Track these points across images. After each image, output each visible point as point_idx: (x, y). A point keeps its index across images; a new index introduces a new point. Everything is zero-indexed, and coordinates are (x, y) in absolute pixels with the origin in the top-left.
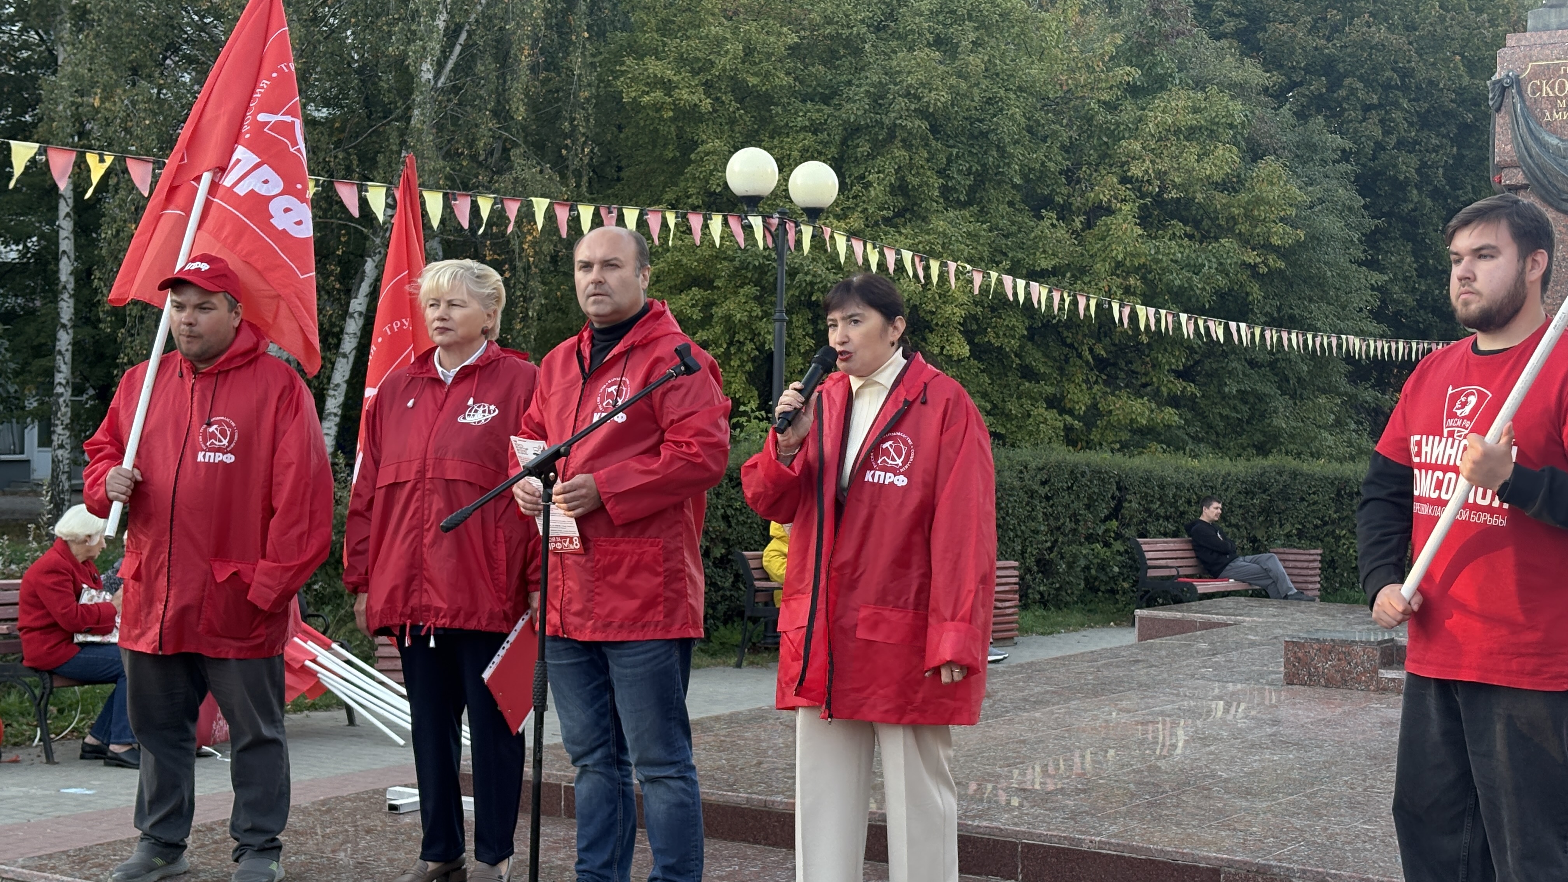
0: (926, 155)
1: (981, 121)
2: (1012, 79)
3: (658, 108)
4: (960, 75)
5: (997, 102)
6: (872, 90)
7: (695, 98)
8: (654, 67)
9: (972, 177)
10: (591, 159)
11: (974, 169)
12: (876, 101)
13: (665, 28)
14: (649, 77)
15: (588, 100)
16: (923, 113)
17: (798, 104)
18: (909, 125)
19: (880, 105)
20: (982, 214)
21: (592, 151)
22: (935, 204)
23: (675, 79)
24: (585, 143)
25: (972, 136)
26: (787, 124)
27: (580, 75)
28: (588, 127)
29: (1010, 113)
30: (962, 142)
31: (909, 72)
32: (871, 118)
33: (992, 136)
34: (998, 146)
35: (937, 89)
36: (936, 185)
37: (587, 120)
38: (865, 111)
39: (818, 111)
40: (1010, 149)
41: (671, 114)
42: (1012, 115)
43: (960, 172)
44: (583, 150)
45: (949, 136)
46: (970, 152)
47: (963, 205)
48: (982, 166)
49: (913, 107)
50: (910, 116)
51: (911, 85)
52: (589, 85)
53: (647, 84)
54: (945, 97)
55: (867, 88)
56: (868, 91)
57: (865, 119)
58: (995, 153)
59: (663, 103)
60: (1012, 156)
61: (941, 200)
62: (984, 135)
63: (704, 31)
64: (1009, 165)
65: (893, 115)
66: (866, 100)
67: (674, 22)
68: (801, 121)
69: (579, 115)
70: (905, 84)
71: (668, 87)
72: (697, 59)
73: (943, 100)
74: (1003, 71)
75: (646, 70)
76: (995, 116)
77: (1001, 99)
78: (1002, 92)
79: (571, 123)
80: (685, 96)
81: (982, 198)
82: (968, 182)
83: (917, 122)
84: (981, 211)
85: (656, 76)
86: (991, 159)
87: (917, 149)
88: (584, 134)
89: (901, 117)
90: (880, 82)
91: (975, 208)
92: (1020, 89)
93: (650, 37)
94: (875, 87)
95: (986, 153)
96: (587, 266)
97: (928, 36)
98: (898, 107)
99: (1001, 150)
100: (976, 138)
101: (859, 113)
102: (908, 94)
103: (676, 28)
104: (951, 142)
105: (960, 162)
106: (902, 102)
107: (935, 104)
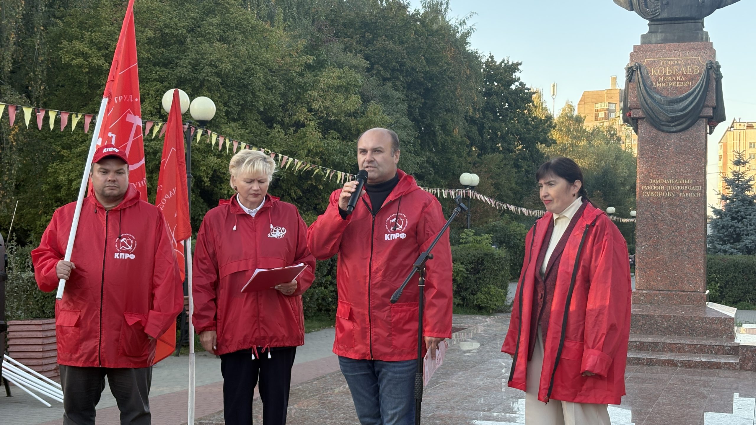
0: (219, 95)
1: (243, 79)
2: (257, 60)
3: (80, 67)
4: (236, 56)
5: (251, 70)
6: (192, 61)
7: (101, 62)
8: (79, 46)
9: (240, 107)
10: (44, 92)
11: (241, 103)
12: (193, 67)
13: (82, 26)
14: (75, 51)
15: (43, 62)
16: (218, 74)
17: (152, 67)
18: (212, 80)
19: (196, 70)
20: (244, 125)
21: (45, 88)
22: (223, 120)
23: (90, 52)
24: (41, 83)
25: (239, 87)
26: (146, 77)
27: (38, 49)
28: (42, 75)
29: (258, 76)
30: (234, 89)
31: (211, 54)
32: (192, 76)
33: (249, 87)
34: (252, 92)
35: (225, 63)
36: (224, 110)
37: (42, 72)
38: (189, 72)
39: (163, 71)
40: (258, 93)
41: (87, 70)
42: (259, 77)
43: (234, 104)
44: (40, 88)
45: (228, 86)
46: (238, 94)
47: (234, 120)
48: (244, 101)
49: (214, 71)
50: (212, 75)
51: (212, 60)
52: (44, 54)
53: (75, 55)
54: (229, 66)
55: (189, 60)
56: (190, 62)
57: (189, 76)
58: (251, 95)
59: (83, 64)
60: (259, 97)
61: (226, 118)
62: (245, 86)
63: (103, 28)
64: (257, 101)
65: (204, 74)
66: (189, 67)
67: (86, 23)
68: (154, 76)
69: (38, 69)
70: (210, 59)
71: (86, 56)
72: (100, 43)
73: (229, 68)
74: (253, 55)
75: (74, 47)
76: (250, 77)
77: (253, 69)
78: (253, 66)
79: (34, 73)
80: (95, 61)
81: (243, 117)
82: (238, 109)
83: (216, 79)
84: (243, 123)
85: (79, 50)
86: (249, 98)
87: (214, 92)
88: (41, 79)
89: (208, 76)
90: (196, 58)
91: (241, 122)
92: (261, 64)
93: (74, 30)
94: (193, 60)
95: (246, 95)
96: (364, 151)
97: (217, 36)
98: (206, 71)
99: (253, 94)
100: (240, 87)
101: (186, 73)
102: (210, 65)
103: (87, 26)
104: (229, 89)
105: (234, 99)
106: (208, 69)
107: (225, 70)
